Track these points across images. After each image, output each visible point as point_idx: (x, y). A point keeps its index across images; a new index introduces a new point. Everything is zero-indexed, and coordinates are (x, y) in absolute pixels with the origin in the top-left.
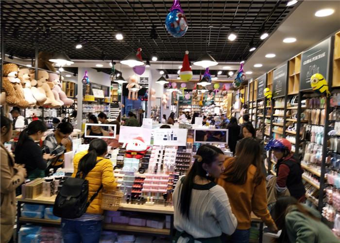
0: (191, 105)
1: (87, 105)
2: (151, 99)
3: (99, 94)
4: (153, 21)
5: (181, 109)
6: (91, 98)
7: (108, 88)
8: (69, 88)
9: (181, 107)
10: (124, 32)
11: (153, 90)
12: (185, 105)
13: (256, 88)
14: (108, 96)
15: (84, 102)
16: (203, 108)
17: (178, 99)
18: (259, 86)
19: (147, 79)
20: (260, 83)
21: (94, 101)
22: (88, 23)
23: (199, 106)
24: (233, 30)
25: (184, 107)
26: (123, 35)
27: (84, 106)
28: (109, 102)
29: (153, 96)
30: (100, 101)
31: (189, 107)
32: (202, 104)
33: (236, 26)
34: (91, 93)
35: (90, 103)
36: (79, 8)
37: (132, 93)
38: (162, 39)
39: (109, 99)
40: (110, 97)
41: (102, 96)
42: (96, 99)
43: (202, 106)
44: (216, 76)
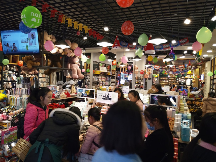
1: (96, 77)
2: (135, 72)
3: (103, 69)
5: (161, 80)
6: (99, 72)
7: (110, 66)
8: (88, 66)
9: (161, 78)
12: (164, 77)
14: (110, 71)
15: (94, 75)
16: (177, 79)
19: (132, 59)
21: (100, 74)
25: (163, 79)
27: (94, 77)
28: (111, 75)
29: (136, 70)
30: (105, 74)
34: (99, 69)
35: (98, 75)
39: (110, 73)
41: (106, 71)
44: (184, 55)
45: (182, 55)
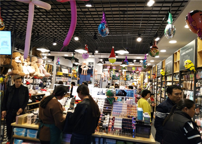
0: (119, 80)
1: (58, 77)
2: (95, 75)
3: (65, 71)
4: (95, 31)
5: (114, 82)
6: (61, 74)
7: (71, 68)
8: (49, 68)
9: (113, 81)
10: (80, 36)
11: (96, 70)
12: (116, 80)
13: (156, 70)
14: (71, 73)
15: (57, 76)
16: (126, 82)
17: (112, 76)
18: (158, 69)
19: (93, 63)
20: (158, 67)
21: (62, 75)
22: (60, 31)
23: (124, 81)
24: (139, 36)
25: (115, 81)
26: (79, 38)
27: (56, 78)
28: (71, 76)
29: (95, 73)
30: (66, 75)
31: (118, 81)
32: (126, 80)
33: (141, 34)
34: (61, 71)
35: (60, 76)
36: (55, 23)
37: (84, 71)
38: (101, 41)
39: (71, 75)
40: (72, 73)
41: (67, 73)
42: (63, 74)
43: (126, 81)
44: (133, 63)
45: (132, 63)
